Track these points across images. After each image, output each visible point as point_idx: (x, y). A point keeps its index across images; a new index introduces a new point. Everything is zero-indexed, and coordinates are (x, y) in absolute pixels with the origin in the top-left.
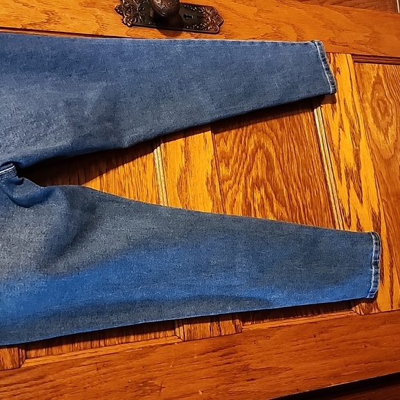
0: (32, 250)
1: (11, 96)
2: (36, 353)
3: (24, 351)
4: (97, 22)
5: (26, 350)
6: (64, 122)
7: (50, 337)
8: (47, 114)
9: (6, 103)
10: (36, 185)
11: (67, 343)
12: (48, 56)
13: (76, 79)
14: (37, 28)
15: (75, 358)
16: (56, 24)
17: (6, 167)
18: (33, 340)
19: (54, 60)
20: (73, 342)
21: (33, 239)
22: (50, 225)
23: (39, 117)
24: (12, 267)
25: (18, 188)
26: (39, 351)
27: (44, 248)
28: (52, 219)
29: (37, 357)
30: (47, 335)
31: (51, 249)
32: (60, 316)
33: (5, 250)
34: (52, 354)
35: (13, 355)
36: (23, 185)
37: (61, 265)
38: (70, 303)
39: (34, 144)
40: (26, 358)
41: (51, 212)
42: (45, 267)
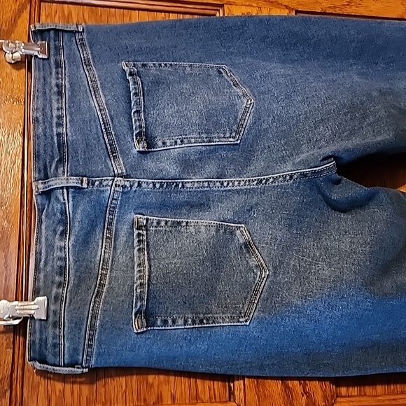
0: (356, 262)
1: (320, 84)
2: (347, 391)
3: (334, 387)
4: (402, 4)
5: (337, 386)
6: (382, 113)
7: (369, 373)
8: (362, 104)
9: (316, 91)
10: (359, 185)
11: (382, 383)
12: (354, 41)
13: (383, 68)
14: (338, 11)
15: (394, 403)
16: (357, 7)
17: (326, 162)
18: (349, 374)
19: (359, 45)
20: (388, 383)
21: (355, 249)
22: (375, 234)
23: (353, 108)
24: (334, 281)
25: (336, 189)
26: (351, 389)
27: (370, 261)
28: (376, 226)
29: (349, 396)
30: (366, 369)
31: (377, 264)
32: (379, 348)
33: (323, 260)
34: (365, 395)
35: (325, 390)
36: (341, 185)
37: (388, 284)
38: (391, 333)
39: (349, 138)
40: (337, 397)
41: (374, 219)
42: (371, 284)
